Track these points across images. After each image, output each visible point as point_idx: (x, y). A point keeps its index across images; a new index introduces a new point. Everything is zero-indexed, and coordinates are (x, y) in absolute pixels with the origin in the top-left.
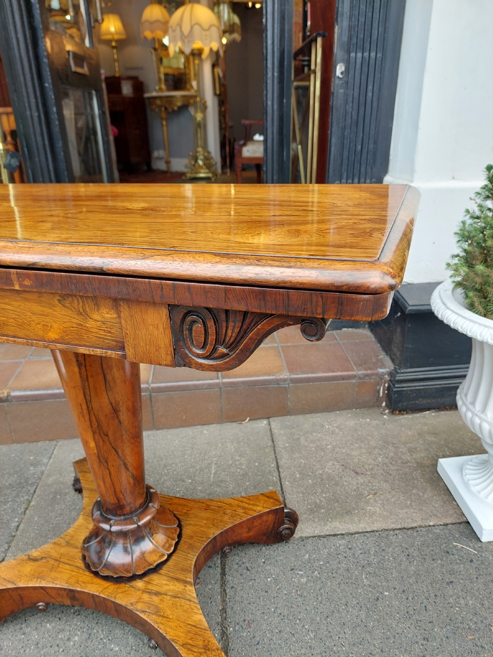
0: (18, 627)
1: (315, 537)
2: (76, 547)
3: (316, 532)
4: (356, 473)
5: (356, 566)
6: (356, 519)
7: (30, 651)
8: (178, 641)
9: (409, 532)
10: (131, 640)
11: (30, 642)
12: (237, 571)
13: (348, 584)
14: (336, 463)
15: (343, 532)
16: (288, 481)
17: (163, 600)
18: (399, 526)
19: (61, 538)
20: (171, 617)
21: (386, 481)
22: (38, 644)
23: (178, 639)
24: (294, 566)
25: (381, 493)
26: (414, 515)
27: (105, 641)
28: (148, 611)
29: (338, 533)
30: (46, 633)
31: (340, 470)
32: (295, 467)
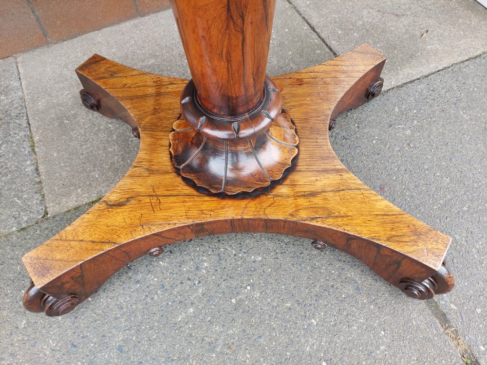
0: (124, 278)
1: (393, 88)
2: (167, 173)
3: (393, 83)
4: (397, 15)
5: (448, 104)
6: (424, 61)
7: (158, 296)
8: (379, 236)
9: (478, 60)
10: (270, 245)
11: (151, 288)
12: (337, 143)
13: (451, 124)
14: (371, 11)
15: (418, 77)
16: (333, 40)
17: (326, 199)
18: (466, 58)
19: (135, 167)
20: (350, 214)
21: (429, 17)
22: (163, 286)
23: (377, 235)
24: (390, 121)
25: (431, 29)
26: (474, 43)
27: (240, 255)
28: (317, 216)
29: (414, 79)
30: (165, 272)
31: (380, 17)
32: (331, 23)
